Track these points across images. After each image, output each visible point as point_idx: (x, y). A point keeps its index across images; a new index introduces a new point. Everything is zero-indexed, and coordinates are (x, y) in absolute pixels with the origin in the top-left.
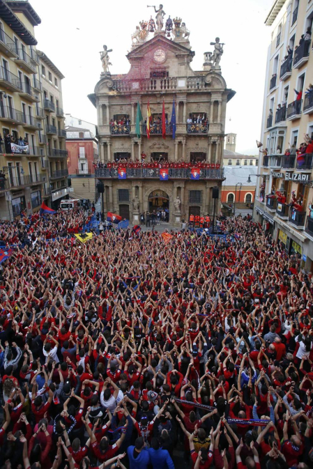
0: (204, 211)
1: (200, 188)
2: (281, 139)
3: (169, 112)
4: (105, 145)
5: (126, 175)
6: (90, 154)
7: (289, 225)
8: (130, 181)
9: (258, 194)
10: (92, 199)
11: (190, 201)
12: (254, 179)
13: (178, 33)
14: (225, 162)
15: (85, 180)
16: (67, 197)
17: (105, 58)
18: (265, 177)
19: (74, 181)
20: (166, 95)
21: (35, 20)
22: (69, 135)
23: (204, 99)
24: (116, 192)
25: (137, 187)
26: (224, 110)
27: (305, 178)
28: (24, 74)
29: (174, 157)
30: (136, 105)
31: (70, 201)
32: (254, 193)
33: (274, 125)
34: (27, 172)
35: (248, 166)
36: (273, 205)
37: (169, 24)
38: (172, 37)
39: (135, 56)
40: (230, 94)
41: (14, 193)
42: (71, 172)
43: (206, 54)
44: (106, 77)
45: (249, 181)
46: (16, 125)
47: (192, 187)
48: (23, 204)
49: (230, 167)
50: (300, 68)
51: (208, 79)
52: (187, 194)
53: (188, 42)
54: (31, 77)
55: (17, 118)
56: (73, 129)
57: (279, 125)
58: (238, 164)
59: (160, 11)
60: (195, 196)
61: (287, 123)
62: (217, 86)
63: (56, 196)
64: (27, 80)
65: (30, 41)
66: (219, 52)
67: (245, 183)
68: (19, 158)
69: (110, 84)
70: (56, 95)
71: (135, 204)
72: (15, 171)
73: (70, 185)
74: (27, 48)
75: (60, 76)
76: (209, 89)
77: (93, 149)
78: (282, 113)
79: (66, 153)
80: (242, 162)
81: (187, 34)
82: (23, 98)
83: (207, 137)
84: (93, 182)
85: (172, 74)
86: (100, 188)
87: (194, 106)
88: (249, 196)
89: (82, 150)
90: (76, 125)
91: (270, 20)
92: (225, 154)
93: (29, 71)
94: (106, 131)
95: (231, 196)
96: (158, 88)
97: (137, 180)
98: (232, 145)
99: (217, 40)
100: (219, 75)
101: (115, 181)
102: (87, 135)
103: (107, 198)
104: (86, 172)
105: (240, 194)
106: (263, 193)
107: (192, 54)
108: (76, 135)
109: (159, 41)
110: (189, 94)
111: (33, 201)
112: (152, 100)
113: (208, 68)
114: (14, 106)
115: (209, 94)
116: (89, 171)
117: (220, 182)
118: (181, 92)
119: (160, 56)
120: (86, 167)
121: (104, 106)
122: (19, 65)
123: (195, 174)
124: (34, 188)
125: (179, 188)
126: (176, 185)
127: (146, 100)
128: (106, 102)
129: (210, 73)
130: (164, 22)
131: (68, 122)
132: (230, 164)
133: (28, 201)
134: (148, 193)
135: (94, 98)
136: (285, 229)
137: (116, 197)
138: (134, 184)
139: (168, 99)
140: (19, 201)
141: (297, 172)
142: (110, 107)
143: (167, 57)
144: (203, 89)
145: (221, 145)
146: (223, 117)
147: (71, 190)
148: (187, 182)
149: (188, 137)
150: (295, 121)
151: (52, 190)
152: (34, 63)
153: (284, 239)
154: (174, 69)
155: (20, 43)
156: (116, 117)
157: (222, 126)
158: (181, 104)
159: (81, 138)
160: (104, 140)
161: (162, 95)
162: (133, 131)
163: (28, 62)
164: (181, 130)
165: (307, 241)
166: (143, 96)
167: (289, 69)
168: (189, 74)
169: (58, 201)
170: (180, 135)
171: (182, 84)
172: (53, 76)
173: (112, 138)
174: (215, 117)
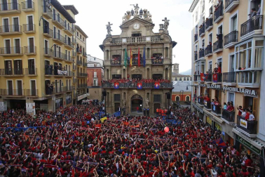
0: (162, 106)
1: (160, 93)
2: (203, 66)
3: (142, 53)
4: (108, 70)
5: (118, 86)
6: (99, 76)
7: (212, 114)
8: (121, 89)
9: (192, 96)
10: (100, 99)
11: (154, 101)
12: (190, 88)
13: (146, 16)
14: (173, 79)
15: (96, 89)
16: (86, 98)
17: (109, 28)
18: (196, 86)
19: (90, 90)
20: (140, 45)
21: (75, 12)
22: (89, 65)
23: (161, 46)
24: (113, 96)
25: (125, 93)
26: (171, 52)
27: (218, 87)
28: (68, 36)
29: (145, 77)
30: (124, 50)
31: (88, 101)
32: (191, 96)
33: (198, 59)
34: (65, 85)
35: (186, 81)
36: (202, 102)
37: (141, 12)
38: (143, 17)
39: (124, 27)
40: (174, 44)
41: (57, 96)
42: (89, 85)
43: (160, 25)
44: (109, 36)
45: (187, 89)
46: (61, 60)
47: (155, 93)
48: (61, 102)
49: (176, 82)
50: (209, 31)
51: (162, 37)
52: (153, 97)
53: (151, 20)
54: (71, 37)
55: (62, 57)
56: (91, 62)
57: (201, 59)
58: (181, 80)
59: (137, 7)
60: (157, 98)
61: (206, 58)
62: (167, 40)
63: (80, 98)
64: (69, 39)
65: (72, 21)
66: (167, 24)
67: (185, 90)
68: (61, 77)
69: (111, 40)
70: (83, 45)
71: (124, 102)
72: (58, 84)
73: (88, 92)
74: (71, 25)
75: (86, 37)
76: (163, 42)
77: (101, 73)
78: (202, 53)
79: (87, 75)
80: (183, 79)
81: (150, 16)
82: (66, 47)
83: (163, 66)
84: (100, 90)
85: (143, 34)
86: (104, 94)
87: (155, 50)
88: (188, 98)
89: (95, 73)
90: (93, 60)
91: (192, 9)
92: (173, 75)
93: (70, 35)
94: (108, 63)
95: (178, 98)
96: (136, 41)
97: (124, 89)
98: (177, 70)
99: (166, 18)
100: (168, 34)
101: (112, 89)
102: (98, 65)
103: (108, 99)
104: (97, 85)
105: (183, 96)
106: (195, 95)
107: (153, 25)
108: (93, 65)
109: (136, 20)
110: (152, 44)
111: (67, 101)
112: (133, 47)
113: (162, 31)
114: (61, 51)
115: (163, 44)
116: (99, 84)
117: (171, 90)
118: (148, 43)
119: (137, 26)
120: (96, 82)
121: (108, 51)
122: (66, 32)
123: (157, 85)
124: (68, 93)
125: (148, 93)
126: (147, 92)
127: (129, 47)
128: (109, 49)
129: (162, 34)
130: (139, 11)
131: (88, 59)
132: (176, 80)
133: (64, 100)
134: (131, 96)
135: (102, 47)
136: (210, 116)
137: (113, 98)
138: (123, 91)
139: (141, 47)
140: (59, 100)
141: (214, 83)
142: (111, 51)
143: (140, 27)
144: (160, 42)
145: (171, 70)
146: (171, 55)
147: (88, 94)
148: (152, 90)
149: (152, 66)
150: (210, 57)
151: (78, 94)
152: (73, 31)
153: (210, 122)
154: (144, 32)
155: (67, 22)
156: (114, 56)
157: (171, 60)
158: (148, 49)
159: (95, 67)
160: (107, 68)
161: (138, 45)
162: (123, 63)
163: (70, 31)
164: (148, 62)
165: (224, 123)
166: (128, 45)
167: (204, 32)
168: (152, 34)
169: (81, 101)
170: (148, 65)
171: (148, 39)
172: (82, 36)
173: (111, 66)
174: (167, 55)
